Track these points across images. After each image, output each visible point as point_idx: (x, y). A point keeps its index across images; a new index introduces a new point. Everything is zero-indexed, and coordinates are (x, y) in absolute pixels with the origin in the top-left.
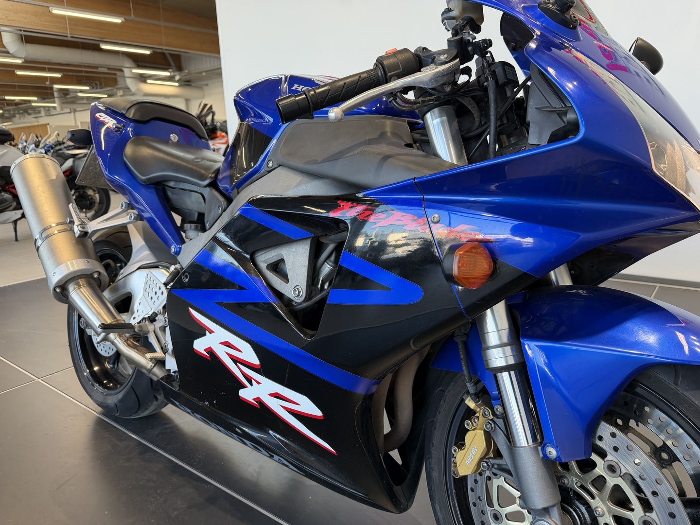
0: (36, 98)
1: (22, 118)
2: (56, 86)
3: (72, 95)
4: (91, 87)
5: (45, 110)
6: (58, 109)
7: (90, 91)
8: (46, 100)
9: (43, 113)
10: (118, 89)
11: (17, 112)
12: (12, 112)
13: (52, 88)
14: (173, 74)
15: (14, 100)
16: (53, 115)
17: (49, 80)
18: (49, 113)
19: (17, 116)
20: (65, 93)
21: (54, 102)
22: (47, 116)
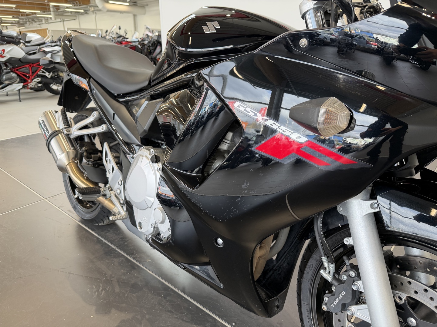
0: (39, 12)
1: (31, 25)
2: (51, 4)
3: (62, 10)
4: (74, 5)
5: (45, 19)
6: (53, 19)
7: (73, 8)
8: (46, 13)
9: (44, 22)
11: (27, 20)
12: (24, 20)
13: (49, 5)
15: (25, 12)
16: (50, 23)
18: (48, 22)
19: (28, 22)
20: (57, 8)
21: (50, 14)
22: (47, 23)
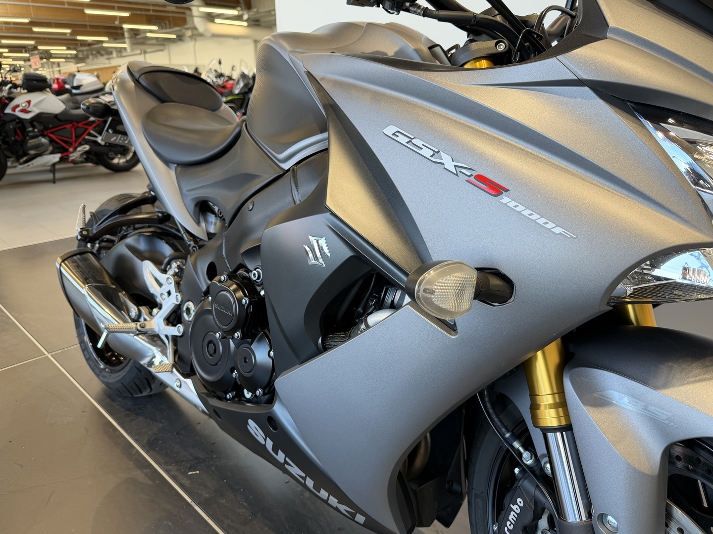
1: (95, 60)
2: (126, 26)
3: (141, 35)
4: (159, 27)
5: (117, 51)
6: (129, 50)
7: (159, 32)
8: (118, 41)
10: (187, 29)
11: (90, 53)
12: (85, 53)
13: (122, 28)
14: (241, 13)
15: (87, 41)
16: (124, 56)
17: (118, 19)
18: (121, 55)
19: (90, 56)
20: (135, 33)
21: (124, 43)
22: (119, 57)
